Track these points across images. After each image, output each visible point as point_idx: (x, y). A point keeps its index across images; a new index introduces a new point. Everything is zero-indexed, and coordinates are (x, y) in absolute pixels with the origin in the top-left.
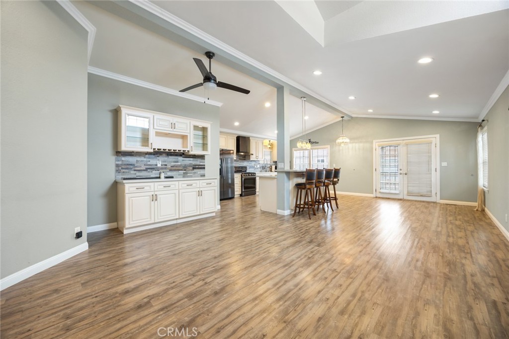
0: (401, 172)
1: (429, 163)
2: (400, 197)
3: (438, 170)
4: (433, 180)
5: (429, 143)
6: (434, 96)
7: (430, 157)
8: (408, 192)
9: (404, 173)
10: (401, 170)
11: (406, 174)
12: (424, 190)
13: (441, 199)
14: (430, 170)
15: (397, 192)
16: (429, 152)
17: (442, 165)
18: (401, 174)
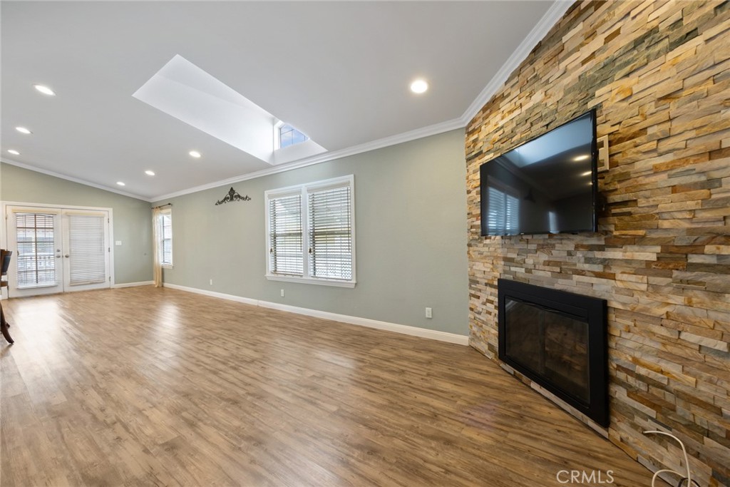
0: (60, 254)
1: (101, 241)
2: (59, 290)
3: (112, 250)
4: (106, 262)
5: (101, 218)
6: (150, 173)
7: (102, 234)
8: (71, 282)
9: (64, 255)
10: (58, 251)
11: (67, 257)
12: (95, 276)
13: (115, 283)
14: (102, 250)
15: (53, 283)
16: (101, 228)
17: (117, 244)
18: (59, 257)
